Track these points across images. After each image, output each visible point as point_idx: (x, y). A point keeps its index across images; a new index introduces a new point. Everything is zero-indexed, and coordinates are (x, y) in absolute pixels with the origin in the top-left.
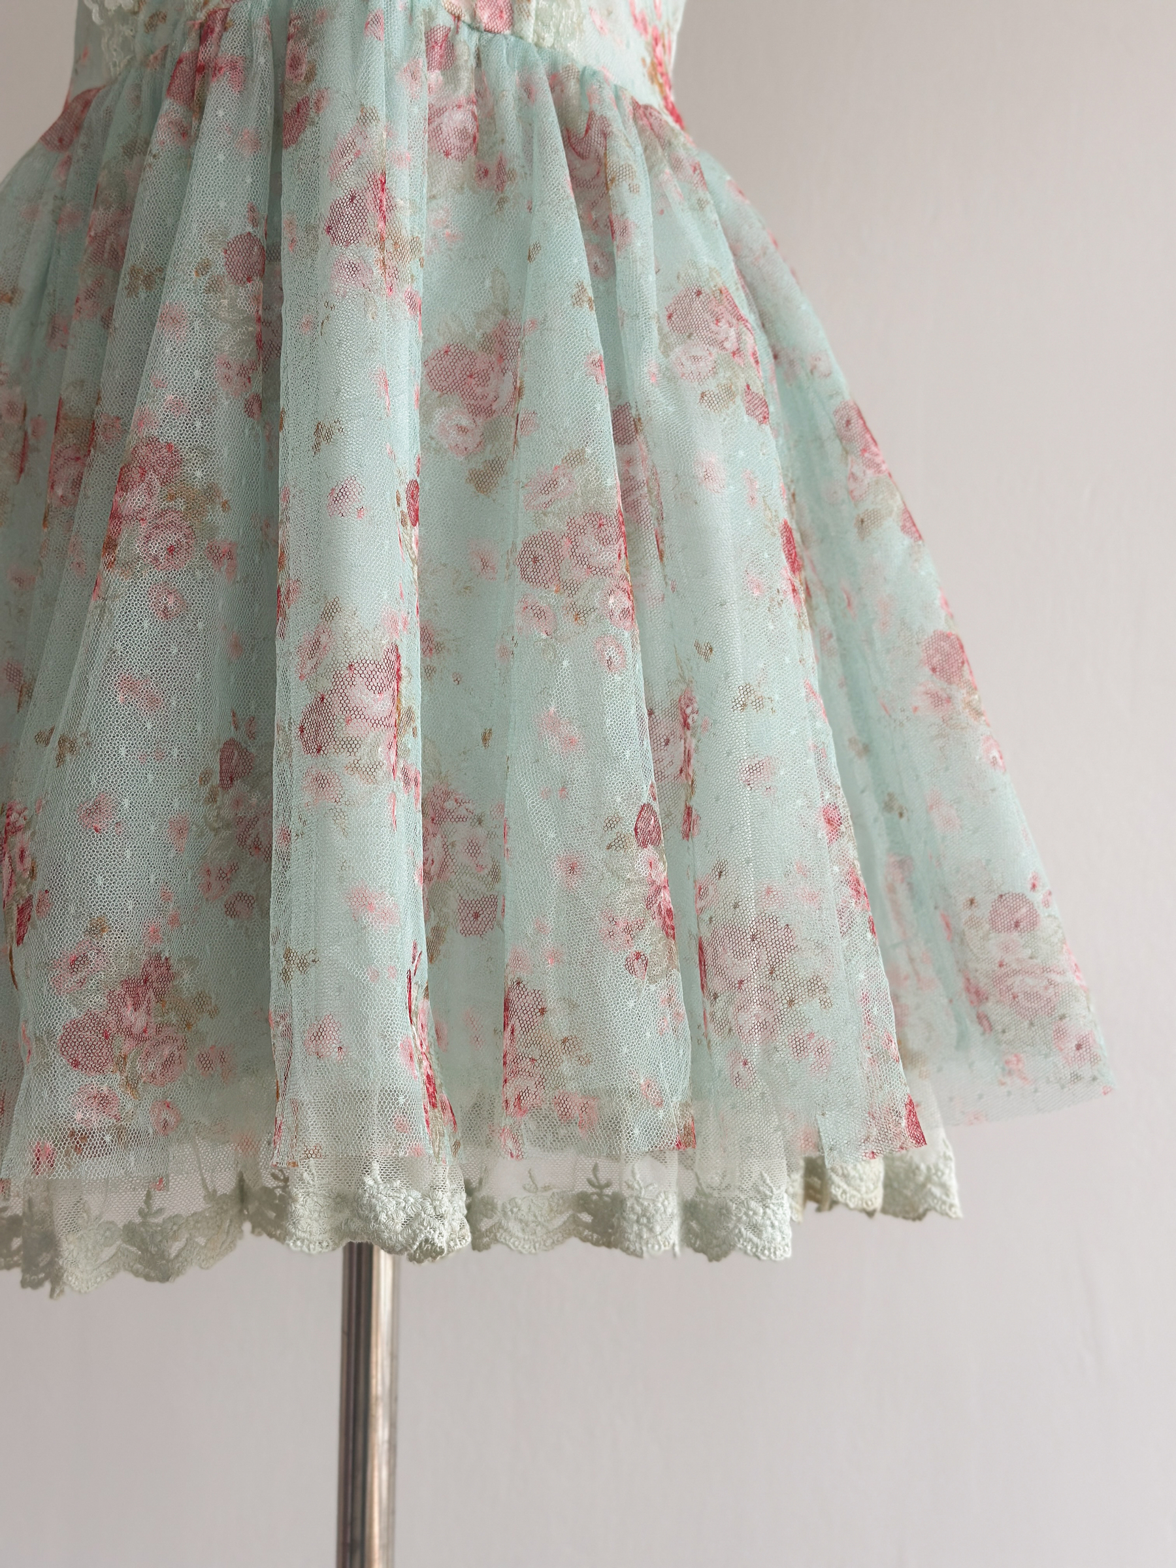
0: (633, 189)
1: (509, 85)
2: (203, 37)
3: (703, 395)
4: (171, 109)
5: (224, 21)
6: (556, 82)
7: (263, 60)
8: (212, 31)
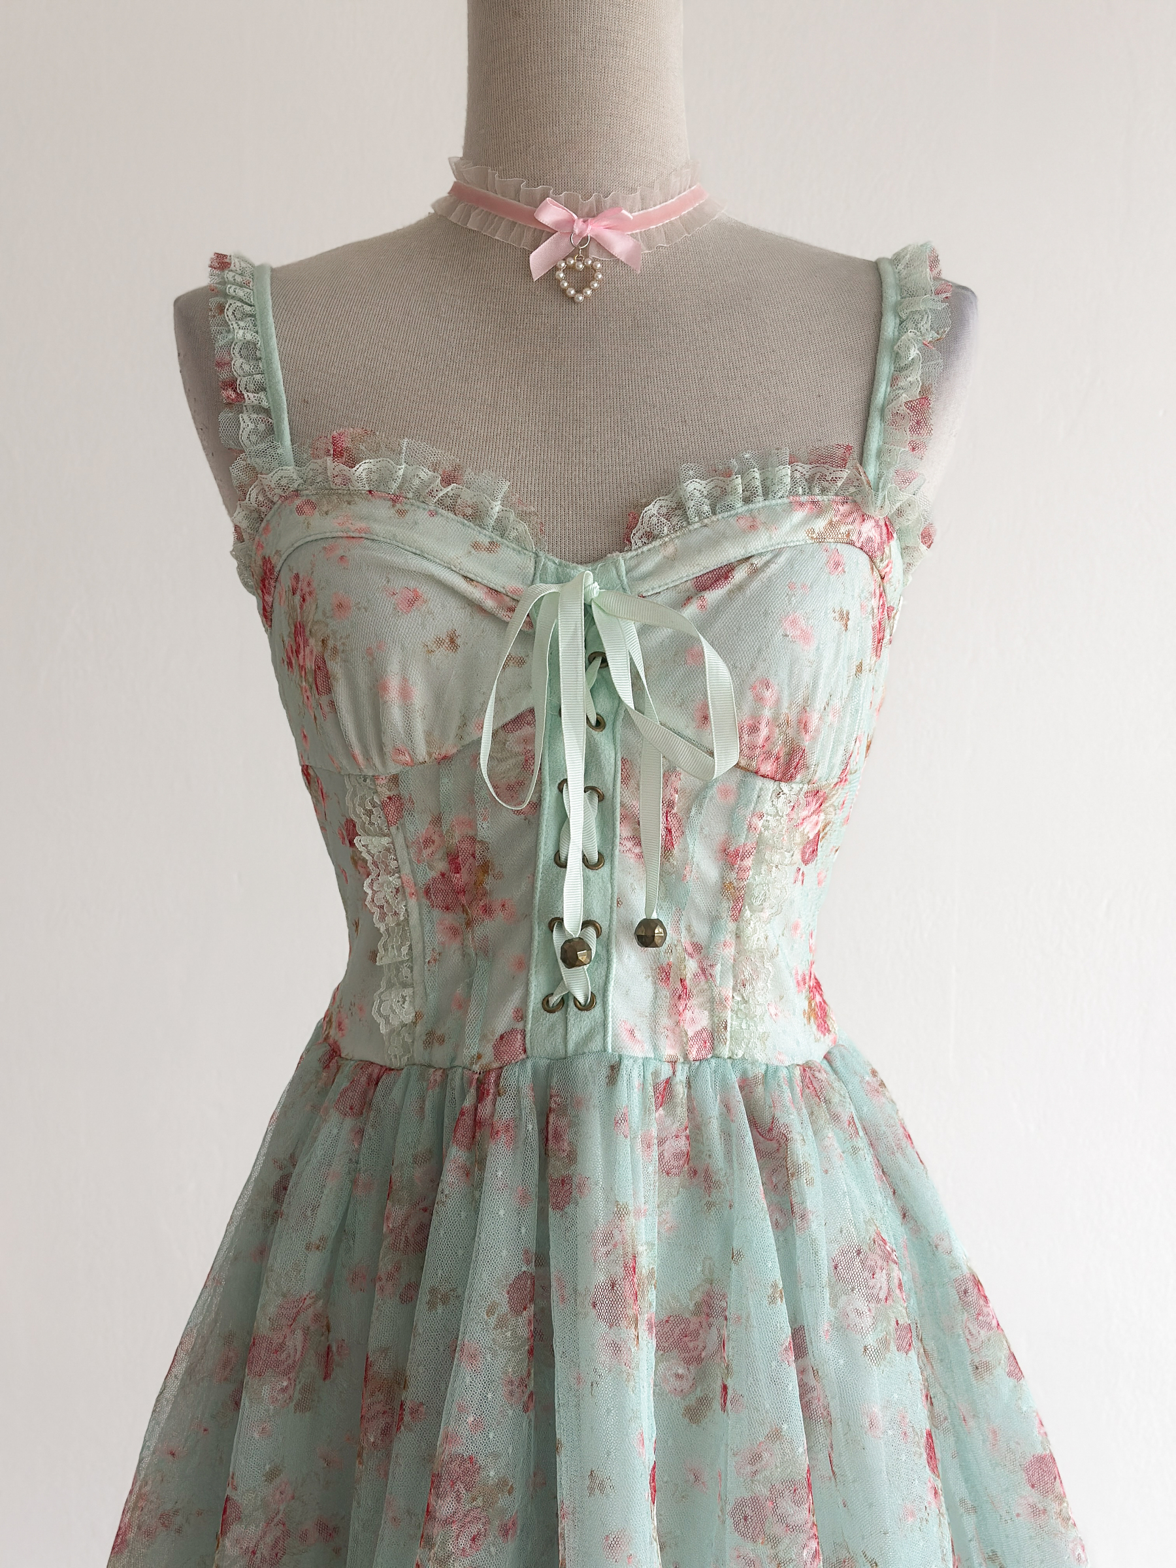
0: (810, 1182)
1: (713, 1110)
2: (481, 1096)
3: (865, 1349)
4: (456, 1155)
5: (497, 1084)
6: (746, 1085)
7: (531, 1126)
8: (488, 1094)
